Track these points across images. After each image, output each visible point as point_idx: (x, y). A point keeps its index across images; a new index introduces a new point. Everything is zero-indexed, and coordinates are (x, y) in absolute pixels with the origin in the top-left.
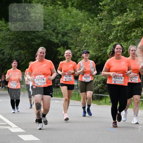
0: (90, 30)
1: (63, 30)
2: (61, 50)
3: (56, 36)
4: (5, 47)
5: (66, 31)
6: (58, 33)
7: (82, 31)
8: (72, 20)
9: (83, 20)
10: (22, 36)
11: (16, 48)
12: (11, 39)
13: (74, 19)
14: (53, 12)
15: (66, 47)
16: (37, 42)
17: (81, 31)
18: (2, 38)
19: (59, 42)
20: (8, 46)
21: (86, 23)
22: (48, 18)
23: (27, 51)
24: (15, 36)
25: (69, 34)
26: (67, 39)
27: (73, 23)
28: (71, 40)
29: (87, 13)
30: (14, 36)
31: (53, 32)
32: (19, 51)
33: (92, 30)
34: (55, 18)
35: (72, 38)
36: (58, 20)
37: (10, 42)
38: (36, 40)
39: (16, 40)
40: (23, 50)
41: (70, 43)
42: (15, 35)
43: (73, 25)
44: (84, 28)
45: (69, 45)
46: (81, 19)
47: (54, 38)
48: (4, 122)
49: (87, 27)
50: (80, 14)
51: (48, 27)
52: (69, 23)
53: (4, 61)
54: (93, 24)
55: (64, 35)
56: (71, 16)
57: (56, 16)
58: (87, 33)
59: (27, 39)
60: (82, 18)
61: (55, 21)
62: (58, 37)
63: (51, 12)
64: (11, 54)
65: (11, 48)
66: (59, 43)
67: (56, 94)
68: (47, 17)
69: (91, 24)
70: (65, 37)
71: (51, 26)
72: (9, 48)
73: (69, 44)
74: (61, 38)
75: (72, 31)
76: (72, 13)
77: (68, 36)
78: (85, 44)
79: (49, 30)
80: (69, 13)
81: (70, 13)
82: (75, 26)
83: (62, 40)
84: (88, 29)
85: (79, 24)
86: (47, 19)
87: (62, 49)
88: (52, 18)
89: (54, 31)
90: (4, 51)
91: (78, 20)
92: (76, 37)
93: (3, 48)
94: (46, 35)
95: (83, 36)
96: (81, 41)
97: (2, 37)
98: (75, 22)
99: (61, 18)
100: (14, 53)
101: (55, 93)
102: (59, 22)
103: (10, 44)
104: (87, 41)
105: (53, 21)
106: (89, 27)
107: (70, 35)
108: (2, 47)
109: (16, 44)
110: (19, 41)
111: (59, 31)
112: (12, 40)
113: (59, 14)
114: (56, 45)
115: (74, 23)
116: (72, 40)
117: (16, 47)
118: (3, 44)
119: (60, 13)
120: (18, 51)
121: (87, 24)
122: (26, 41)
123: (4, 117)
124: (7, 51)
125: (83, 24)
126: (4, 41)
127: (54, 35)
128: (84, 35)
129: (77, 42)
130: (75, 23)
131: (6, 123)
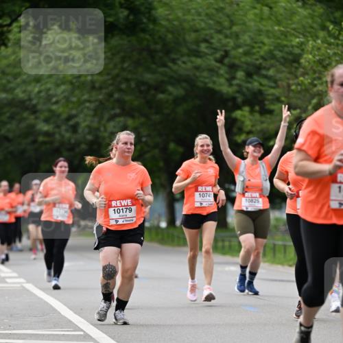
0: (329, 58)
1: (249, 59)
2: (244, 116)
3: (227, 76)
4: (80, 109)
5: (258, 62)
6: (233, 67)
7: (306, 61)
8: (276, 28)
9: (309, 30)
10: (129, 76)
11: (113, 112)
12: (97, 85)
13: (283, 27)
14: (222, 5)
15: (257, 108)
16: (170, 94)
17: (302, 61)
18: (71, 83)
19: (238, 92)
20: (87, 104)
21: (317, 37)
22: (206, 23)
23: (143, 120)
24: (110, 77)
25: (268, 69)
26: (261, 84)
27: (279, 38)
28: (274, 88)
29: (319, 9)
30: (106, 77)
31: (218, 65)
32: (122, 119)
33: (333, 59)
34: (226, 24)
35: (275, 82)
36: (235, 29)
37: (94, 93)
38: (170, 88)
39: (111, 88)
40: (133, 117)
41: (270, 97)
42: (108, 74)
43: (279, 44)
44: (311, 54)
45: (267, 103)
46: (304, 27)
47: (222, 80)
48: (77, 329)
49: (319, 49)
50: (300, 10)
51: (206, 51)
52: (269, 37)
53: (77, 150)
54: (337, 41)
55: (253, 71)
56: (273, 18)
57: (228, 16)
58: (320, 68)
59: (144, 83)
60: (307, 23)
61: (225, 31)
62: (234, 78)
63: (216, 7)
64: (98, 129)
65: (99, 110)
66: (237, 95)
67: (230, 247)
68: (202, 20)
69: (332, 41)
70: (255, 77)
71: (214, 46)
72: (91, 113)
73: (268, 100)
74: (243, 81)
75: (278, 61)
76: (275, 9)
77: (266, 77)
78: (314, 101)
79: (207, 59)
80: (266, 9)
81: (271, 8)
82: (286, 46)
83: (247, 88)
84: (323, 55)
85: (297, 40)
86: (203, 25)
87: (247, 114)
88: (219, 23)
89: (220, 61)
90: (76, 120)
91: (294, 29)
92: (288, 79)
93: (74, 112)
94: (198, 74)
95: (307, 77)
96: (302, 89)
97: (70, 78)
98: (285, 34)
99: (244, 24)
100: (105, 127)
101: (227, 244)
102: (237, 36)
103: (96, 101)
104: (321, 91)
105: (219, 32)
106: (326, 48)
107: (271, 72)
108: (72, 109)
109: (112, 99)
110: (121, 90)
111: (237, 62)
112: (101, 88)
113: (237, 11)
114: (230, 104)
115: (283, 37)
116: (277, 87)
117: (113, 109)
118: (74, 99)
119: (242, 10)
120: (118, 119)
121: (319, 41)
122: (141, 92)
123: (75, 313)
124: (85, 121)
125: (308, 41)
126: (77, 92)
127: (222, 72)
128: (310, 72)
129: (291, 94)
130: (286, 36)
131: (82, 330)
